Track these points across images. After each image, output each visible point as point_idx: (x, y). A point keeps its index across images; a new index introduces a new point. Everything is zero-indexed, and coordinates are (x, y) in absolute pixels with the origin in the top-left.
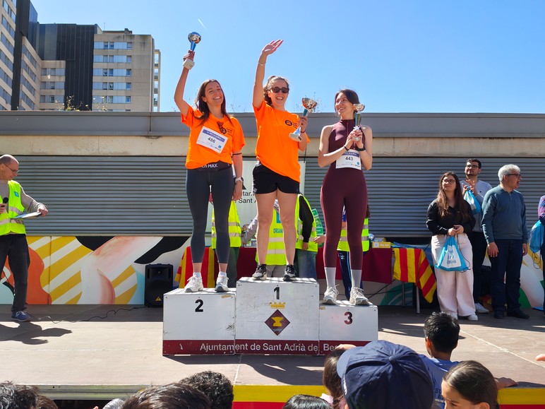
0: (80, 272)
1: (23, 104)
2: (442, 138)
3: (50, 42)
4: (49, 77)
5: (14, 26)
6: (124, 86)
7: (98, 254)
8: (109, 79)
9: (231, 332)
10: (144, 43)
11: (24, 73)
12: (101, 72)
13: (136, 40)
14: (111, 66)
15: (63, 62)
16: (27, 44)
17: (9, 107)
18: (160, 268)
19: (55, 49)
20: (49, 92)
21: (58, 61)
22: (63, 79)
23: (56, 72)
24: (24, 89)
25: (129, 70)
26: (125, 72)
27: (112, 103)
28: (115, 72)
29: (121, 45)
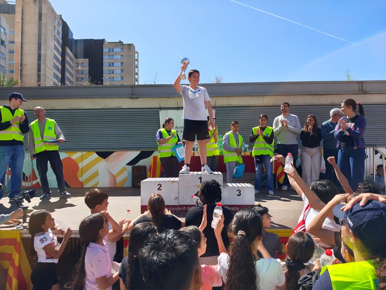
0: (98, 171)
1: (67, 82)
2: (289, 95)
3: (80, 49)
4: (80, 67)
5: (61, 41)
6: (120, 71)
7: (107, 161)
8: (112, 68)
9: (177, 201)
10: (130, 48)
11: (67, 66)
12: (108, 65)
13: (125, 47)
14: (112, 61)
15: (87, 60)
16: (68, 50)
17: (59, 84)
18: (140, 167)
19: (82, 53)
20: (80, 76)
21: (85, 59)
22: (88, 69)
23: (84, 65)
24: (67, 74)
25: (122, 63)
26: (120, 64)
27: (113, 81)
28: (114, 64)
29: (117, 50)
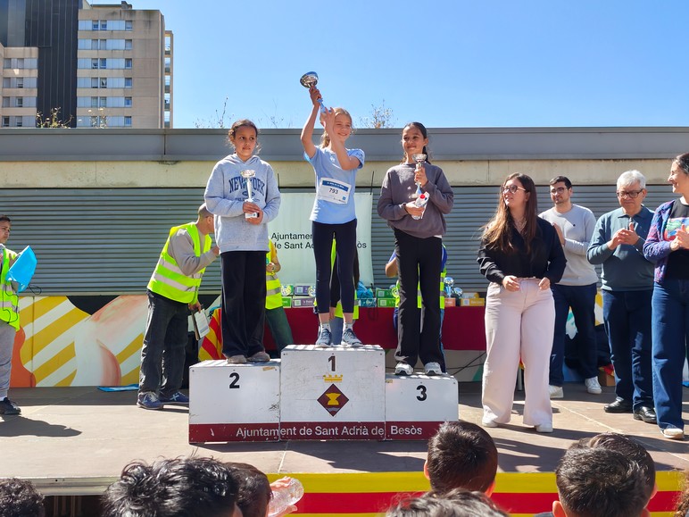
0: (73, 344)
3: (16, 21)
4: (15, 71)
6: (122, 82)
7: (97, 320)
8: (100, 73)
9: (275, 412)
10: (150, 22)
12: (89, 64)
13: (137, 18)
14: (102, 54)
15: (35, 50)
19: (23, 32)
21: (27, 49)
22: (35, 73)
23: (24, 63)
25: (128, 61)
26: (122, 63)
27: (105, 106)
28: (109, 62)
29: (116, 25)
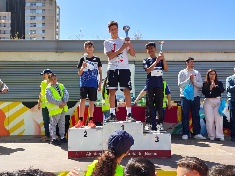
0: (23, 120)
3: (3, 3)
6: (41, 25)
7: (32, 110)
9: (101, 147)
10: (51, 3)
12: (29, 18)
13: (46, 2)
14: (34, 15)
15: (10, 13)
20: (2, 28)
21: (7, 13)
22: (10, 22)
23: (6, 18)
25: (44, 17)
27: (35, 34)
28: (36, 18)
29: (39, 4)
